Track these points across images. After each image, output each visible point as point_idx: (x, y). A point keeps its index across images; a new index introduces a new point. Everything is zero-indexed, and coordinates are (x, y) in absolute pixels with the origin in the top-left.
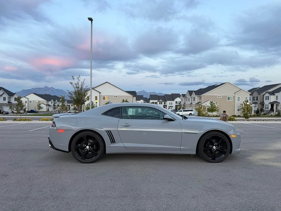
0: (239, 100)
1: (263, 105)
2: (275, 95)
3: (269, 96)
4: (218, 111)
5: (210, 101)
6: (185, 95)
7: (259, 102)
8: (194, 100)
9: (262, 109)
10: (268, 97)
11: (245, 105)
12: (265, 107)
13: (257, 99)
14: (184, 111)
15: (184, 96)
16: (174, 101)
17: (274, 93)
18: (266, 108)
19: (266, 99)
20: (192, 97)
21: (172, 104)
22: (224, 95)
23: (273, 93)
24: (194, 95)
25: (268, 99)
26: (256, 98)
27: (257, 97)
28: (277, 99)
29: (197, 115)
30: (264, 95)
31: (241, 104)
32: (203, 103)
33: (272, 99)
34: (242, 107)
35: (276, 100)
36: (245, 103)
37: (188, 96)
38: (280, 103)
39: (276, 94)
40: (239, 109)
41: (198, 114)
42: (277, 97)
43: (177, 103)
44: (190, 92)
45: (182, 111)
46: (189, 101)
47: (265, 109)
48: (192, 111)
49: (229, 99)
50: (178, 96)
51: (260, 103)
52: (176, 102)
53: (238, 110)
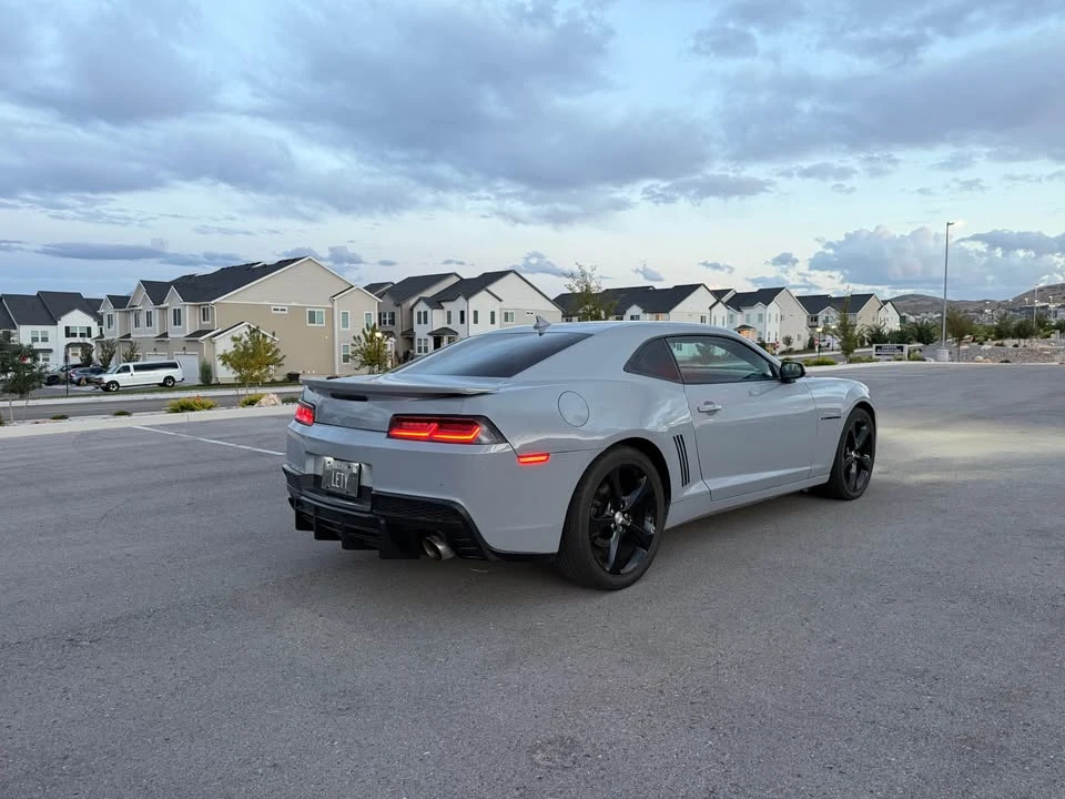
0: (345, 325)
1: (411, 340)
2: (443, 308)
3: (429, 311)
4: (278, 363)
5: (249, 327)
6: (128, 298)
7: (398, 330)
8: (177, 321)
9: (408, 352)
10: (425, 313)
11: (367, 340)
12: (416, 346)
13: (392, 322)
14: (137, 368)
15: (119, 302)
16: (56, 324)
17: (439, 302)
18: (420, 351)
19: (419, 322)
20: (166, 309)
21: (45, 340)
22: (293, 304)
23: (436, 302)
24: (174, 300)
25: (426, 322)
26: (387, 319)
27: (393, 315)
28: (449, 322)
29: (198, 382)
30: (412, 310)
31: (355, 338)
32: (220, 333)
33: (437, 320)
34: (358, 348)
35: (447, 326)
36: (368, 333)
37: (144, 304)
38: (457, 334)
39: (448, 306)
40: (348, 356)
41: (202, 379)
42: (449, 313)
43: (74, 335)
44: (156, 291)
45: (132, 368)
46: (149, 323)
47: (417, 353)
48: (174, 366)
49: (312, 320)
50: (72, 301)
51: (403, 334)
52: (67, 329)
53: (346, 358)
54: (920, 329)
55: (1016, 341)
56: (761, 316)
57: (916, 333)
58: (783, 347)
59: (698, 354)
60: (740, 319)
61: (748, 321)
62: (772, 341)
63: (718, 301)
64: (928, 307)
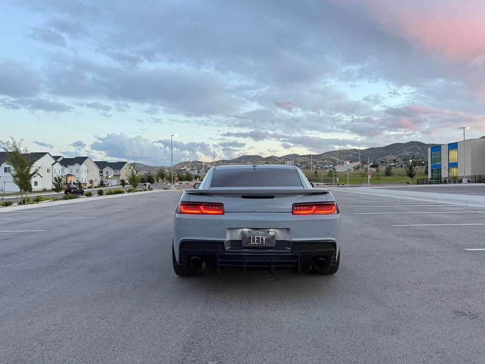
54: (149, 177)
55: (187, 182)
56: (77, 169)
57: (148, 179)
58: (89, 185)
59: (54, 187)
60: (67, 171)
61: (71, 172)
62: (84, 182)
63: (56, 162)
64: (142, 168)
